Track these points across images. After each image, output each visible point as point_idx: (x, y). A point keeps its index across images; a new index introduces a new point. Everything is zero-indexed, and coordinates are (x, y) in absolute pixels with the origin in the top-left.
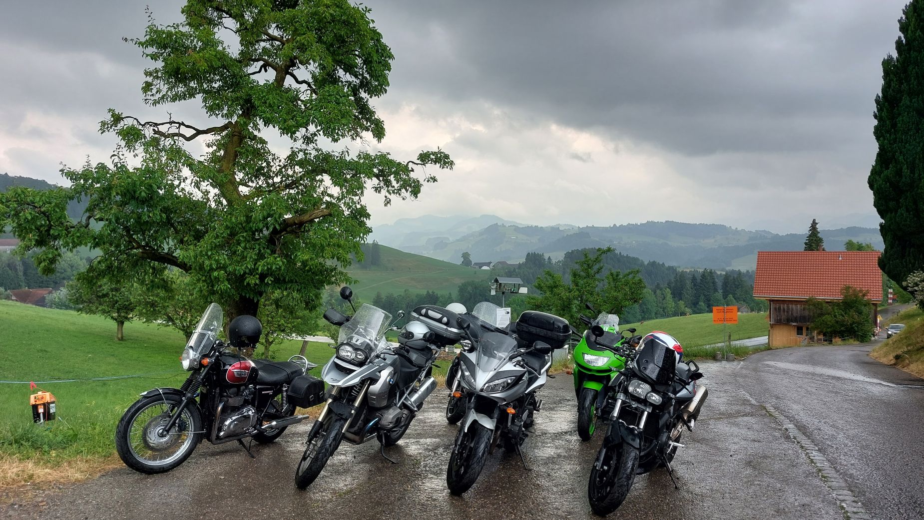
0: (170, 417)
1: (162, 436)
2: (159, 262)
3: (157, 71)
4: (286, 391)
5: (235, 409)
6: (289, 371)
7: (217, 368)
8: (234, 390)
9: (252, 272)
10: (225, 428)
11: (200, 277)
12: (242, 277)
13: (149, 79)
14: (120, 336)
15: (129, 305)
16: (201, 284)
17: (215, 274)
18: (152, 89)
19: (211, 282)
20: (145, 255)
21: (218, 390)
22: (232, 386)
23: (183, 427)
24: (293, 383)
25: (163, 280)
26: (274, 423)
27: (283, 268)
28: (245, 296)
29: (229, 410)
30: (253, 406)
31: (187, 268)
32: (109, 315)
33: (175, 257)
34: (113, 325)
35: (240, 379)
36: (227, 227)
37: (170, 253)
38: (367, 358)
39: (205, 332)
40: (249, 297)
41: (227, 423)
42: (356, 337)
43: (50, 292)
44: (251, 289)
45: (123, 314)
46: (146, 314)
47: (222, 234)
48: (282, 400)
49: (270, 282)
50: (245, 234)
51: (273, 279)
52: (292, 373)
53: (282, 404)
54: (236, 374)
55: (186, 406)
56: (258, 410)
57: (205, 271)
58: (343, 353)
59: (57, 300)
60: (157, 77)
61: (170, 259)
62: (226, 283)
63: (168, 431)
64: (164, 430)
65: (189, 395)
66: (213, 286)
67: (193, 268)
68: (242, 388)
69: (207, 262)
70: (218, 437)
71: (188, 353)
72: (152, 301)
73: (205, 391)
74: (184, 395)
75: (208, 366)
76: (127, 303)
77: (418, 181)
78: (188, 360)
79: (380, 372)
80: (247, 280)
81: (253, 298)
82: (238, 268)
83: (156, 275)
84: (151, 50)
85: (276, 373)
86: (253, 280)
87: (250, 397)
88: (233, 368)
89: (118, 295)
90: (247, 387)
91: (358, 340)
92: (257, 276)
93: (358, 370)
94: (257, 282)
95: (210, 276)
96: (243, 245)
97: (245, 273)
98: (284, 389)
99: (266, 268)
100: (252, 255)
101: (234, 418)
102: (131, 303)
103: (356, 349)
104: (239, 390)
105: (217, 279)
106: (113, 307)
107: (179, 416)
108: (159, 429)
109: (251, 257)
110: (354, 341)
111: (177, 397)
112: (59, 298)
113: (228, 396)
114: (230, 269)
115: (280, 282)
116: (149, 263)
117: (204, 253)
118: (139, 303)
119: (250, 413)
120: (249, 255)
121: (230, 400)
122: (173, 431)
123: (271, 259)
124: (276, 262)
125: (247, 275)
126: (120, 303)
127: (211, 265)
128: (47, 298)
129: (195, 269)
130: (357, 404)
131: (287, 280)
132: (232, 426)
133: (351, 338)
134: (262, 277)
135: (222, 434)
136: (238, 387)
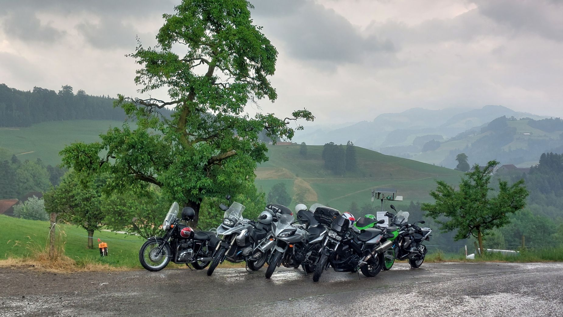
0: (159, 248)
1: (156, 256)
2: (145, 181)
3: (142, 70)
4: (208, 244)
5: (185, 249)
6: (209, 235)
7: (177, 230)
8: (184, 240)
9: (194, 187)
10: (180, 257)
11: (168, 190)
12: (189, 191)
13: (139, 75)
14: (90, 244)
15: (98, 214)
16: (168, 194)
17: (176, 188)
18: (140, 80)
19: (174, 193)
20: (138, 177)
21: (177, 240)
22: (183, 238)
23: (164, 254)
24: (210, 240)
25: (147, 191)
26: (202, 259)
27: (211, 185)
28: (192, 200)
29: (182, 249)
30: (193, 249)
31: (161, 184)
32: (81, 224)
33: (153, 178)
34: (84, 234)
35: (186, 235)
36: (182, 162)
37: (151, 176)
38: (234, 224)
39: (171, 214)
40: (194, 201)
41: (182, 254)
42: (231, 215)
43: (17, 203)
44: (194, 196)
45: (92, 223)
46: (115, 222)
47: (179, 166)
48: (206, 249)
49: (204, 193)
50: (190, 167)
51: (205, 191)
52: (210, 236)
53: (206, 251)
54: (184, 233)
55: (165, 245)
56: (195, 251)
57: (171, 187)
58: (226, 223)
59: (25, 211)
60: (143, 74)
61: (150, 179)
62: (181, 193)
63: (158, 254)
64: (156, 254)
65: (166, 240)
66: (174, 195)
67: (164, 185)
68: (188, 240)
69: (172, 182)
70: (177, 261)
71: (165, 223)
72: (120, 210)
73: (172, 240)
74: (164, 240)
75: (173, 228)
76: (97, 213)
77: (292, 130)
78: (165, 226)
79: (241, 231)
80: (192, 192)
81: (196, 202)
82: (187, 186)
83: (143, 189)
84: (139, 59)
85: (204, 235)
86: (195, 192)
87: (191, 245)
88: (184, 231)
89: (88, 204)
90: (189, 240)
91: (231, 217)
92: (197, 189)
93: (231, 229)
94: (197, 192)
95: (173, 189)
96: (190, 173)
97: (191, 188)
98: (207, 243)
99: (201, 185)
100: (194, 178)
101: (184, 253)
102: (101, 213)
103: (230, 220)
104: (186, 240)
105: (177, 191)
106: (84, 217)
107: (162, 249)
108: (155, 254)
109: (194, 180)
110: (229, 217)
111: (162, 241)
112: (27, 210)
113: (181, 243)
114: (184, 186)
115: (210, 192)
116: (140, 182)
117: (170, 177)
118: (108, 212)
119: (191, 252)
120: (193, 178)
121: (183, 245)
122: (160, 255)
123: (204, 180)
124: (207, 182)
125: (192, 189)
126: (90, 212)
127: (174, 183)
128: (15, 209)
129: (166, 186)
130: (232, 244)
131: (214, 191)
132: (183, 256)
133: (229, 216)
134: (200, 189)
135: (179, 259)
136: (186, 239)
